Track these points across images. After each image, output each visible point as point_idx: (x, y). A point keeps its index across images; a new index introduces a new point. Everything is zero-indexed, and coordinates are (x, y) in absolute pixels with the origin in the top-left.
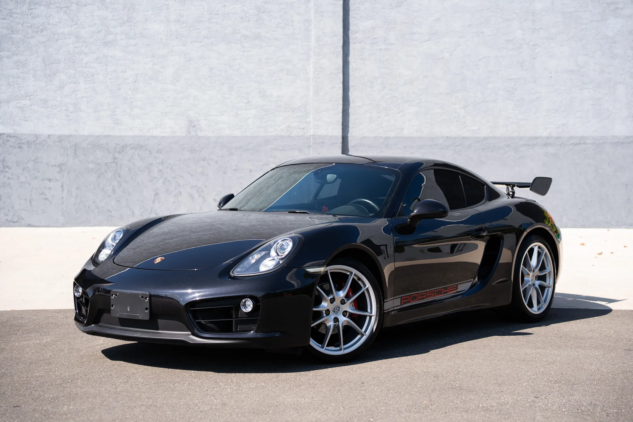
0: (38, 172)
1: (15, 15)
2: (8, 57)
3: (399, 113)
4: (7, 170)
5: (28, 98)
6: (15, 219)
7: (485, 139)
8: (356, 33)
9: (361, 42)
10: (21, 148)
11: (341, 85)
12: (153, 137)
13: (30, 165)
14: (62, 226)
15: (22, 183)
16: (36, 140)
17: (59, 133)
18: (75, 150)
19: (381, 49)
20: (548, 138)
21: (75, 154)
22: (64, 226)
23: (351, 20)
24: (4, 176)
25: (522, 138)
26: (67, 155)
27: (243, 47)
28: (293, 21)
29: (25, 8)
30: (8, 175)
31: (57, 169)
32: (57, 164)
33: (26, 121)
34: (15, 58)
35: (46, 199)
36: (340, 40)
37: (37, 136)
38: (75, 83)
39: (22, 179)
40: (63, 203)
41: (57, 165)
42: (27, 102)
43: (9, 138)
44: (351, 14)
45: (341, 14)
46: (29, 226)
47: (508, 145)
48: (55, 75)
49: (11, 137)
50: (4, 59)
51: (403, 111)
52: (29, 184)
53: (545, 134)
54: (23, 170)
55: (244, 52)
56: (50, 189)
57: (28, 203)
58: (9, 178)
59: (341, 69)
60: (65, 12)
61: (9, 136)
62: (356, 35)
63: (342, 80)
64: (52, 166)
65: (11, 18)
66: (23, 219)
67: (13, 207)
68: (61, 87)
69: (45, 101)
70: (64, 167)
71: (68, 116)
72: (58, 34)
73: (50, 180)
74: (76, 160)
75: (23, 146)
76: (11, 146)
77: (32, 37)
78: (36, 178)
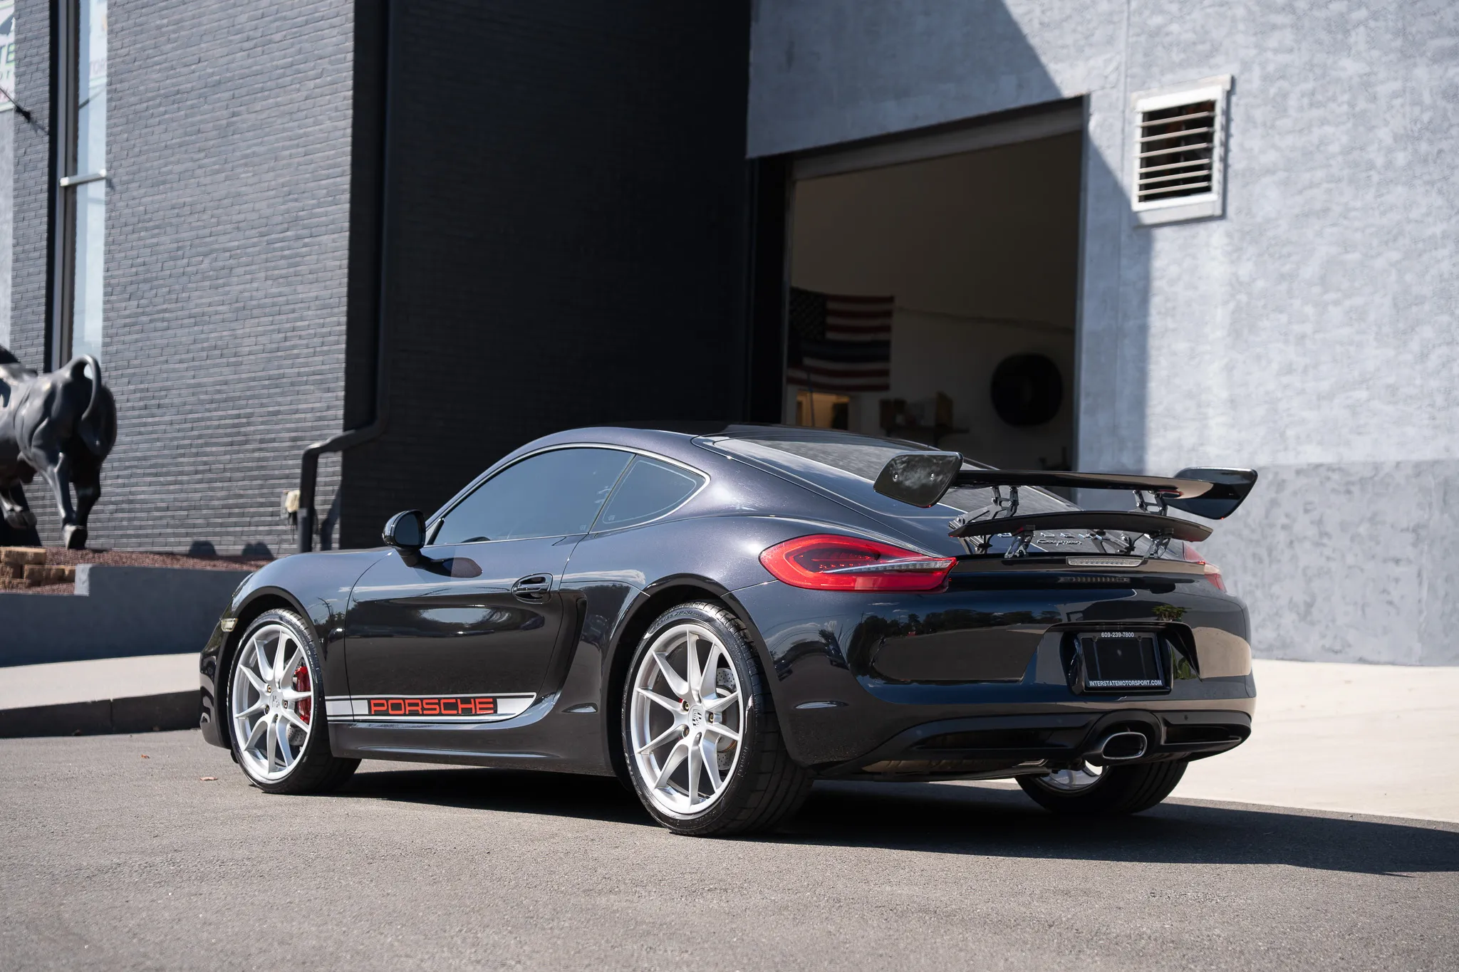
0: (1378, 543)
1: (1353, 214)
2: (1336, 303)
4: (1325, 540)
5: (1364, 386)
6: (1337, 647)
10: (1349, 492)
13: (1363, 530)
14: (1418, 663)
15: (1350, 567)
16: (1375, 475)
17: (1416, 457)
18: (1445, 494)
21: (1444, 501)
22: (1422, 663)
24: (1321, 554)
26: (1430, 505)
29: (1370, 196)
30: (1327, 552)
31: (1410, 537)
32: (1412, 525)
33: (1359, 434)
34: (1348, 303)
35: (1390, 603)
37: (1377, 467)
38: (1448, 344)
39: (1350, 559)
40: (1420, 612)
41: (1411, 529)
42: (1362, 394)
43: (1330, 474)
46: (1362, 661)
48: (1413, 329)
49: (1334, 470)
50: (1331, 308)
52: (1362, 570)
54: (1352, 539)
56: (1397, 580)
57: (1360, 613)
58: (1328, 558)
60: (1440, 192)
61: (1330, 468)
64: (1402, 530)
65: (1345, 222)
66: (1349, 646)
67: (1333, 621)
68: (1423, 356)
69: (1393, 389)
70: (1423, 533)
71: (1434, 419)
72: (1424, 241)
73: (1397, 561)
74: (1446, 516)
75: (1353, 488)
76: (1334, 490)
77: (1379, 254)
78: (1373, 557)
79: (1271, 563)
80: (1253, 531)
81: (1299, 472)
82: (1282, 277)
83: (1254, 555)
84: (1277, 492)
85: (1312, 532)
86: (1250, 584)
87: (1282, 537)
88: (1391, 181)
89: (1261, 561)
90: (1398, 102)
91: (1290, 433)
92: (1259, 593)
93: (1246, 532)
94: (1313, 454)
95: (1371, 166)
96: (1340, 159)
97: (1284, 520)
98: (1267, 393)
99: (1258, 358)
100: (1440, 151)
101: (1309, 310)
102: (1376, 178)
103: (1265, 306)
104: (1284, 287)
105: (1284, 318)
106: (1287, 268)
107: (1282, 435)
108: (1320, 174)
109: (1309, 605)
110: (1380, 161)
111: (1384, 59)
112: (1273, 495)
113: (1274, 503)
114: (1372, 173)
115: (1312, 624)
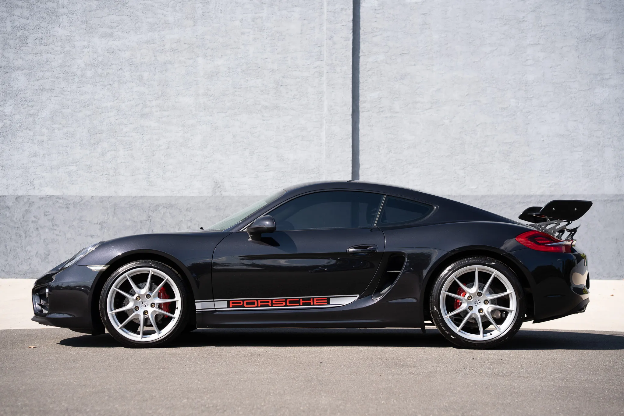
0: (82, 229)
1: (66, 93)
2: (59, 129)
3: (403, 174)
4: (55, 227)
5: (75, 164)
7: (483, 197)
8: (364, 102)
9: (369, 111)
10: (67, 208)
11: (351, 149)
12: (182, 197)
13: (75, 223)
15: (68, 239)
16: (81, 201)
17: (100, 194)
18: (115, 210)
19: (386, 117)
20: (541, 196)
21: (114, 213)
23: (361, 92)
24: (53, 233)
25: (517, 196)
26: (108, 214)
27: (263, 116)
28: (307, 93)
29: (74, 87)
30: (56, 232)
31: (99, 227)
33: (73, 184)
34: (65, 130)
36: (350, 109)
37: (81, 198)
38: (115, 150)
39: (69, 235)
41: (99, 223)
42: (74, 168)
43: (58, 200)
44: (361, 86)
45: (351, 86)
47: (504, 203)
48: (98, 143)
49: (60, 199)
50: (56, 131)
51: (407, 172)
52: (74, 240)
53: (539, 193)
54: (69, 227)
55: (264, 120)
58: (57, 235)
59: (351, 135)
60: (108, 89)
61: (58, 197)
62: (364, 105)
63: (351, 144)
64: (95, 224)
65: (62, 96)
68: (104, 154)
69: (89, 167)
70: (104, 225)
71: (109, 180)
72: (102, 108)
73: (92, 236)
74: (115, 218)
75: (70, 206)
76: (59, 207)
77: (80, 111)
78: (80, 234)
79: (25, 237)
80: (15, 223)
81: (41, 199)
82: (29, 115)
83: (16, 234)
84: (29, 207)
85: (49, 224)
86: (14, 246)
87: (32, 226)
88: (85, 82)
89: (20, 236)
90: (86, 50)
91: (36, 182)
92: (19, 250)
93: (12, 224)
94: (49, 191)
95: (74, 74)
96: (58, 69)
97: (34, 219)
98: (23, 164)
99: (18, 149)
100: (107, 74)
101: (45, 130)
102: (77, 79)
103: (20, 127)
104: (31, 119)
105: (31, 133)
106: (32, 112)
107: (32, 182)
108: (47, 74)
109: (47, 255)
110: (79, 73)
111: (77, 31)
112: (27, 208)
113: (27, 211)
114: (75, 77)
115: (49, 263)
